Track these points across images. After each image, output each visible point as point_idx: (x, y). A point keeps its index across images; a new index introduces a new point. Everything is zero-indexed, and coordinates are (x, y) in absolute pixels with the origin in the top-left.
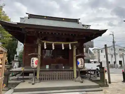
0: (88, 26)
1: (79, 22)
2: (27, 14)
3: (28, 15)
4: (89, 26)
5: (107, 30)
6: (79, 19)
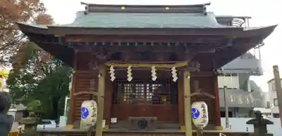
0: (244, 19)
1: (207, 10)
2: (82, 3)
3: (85, 6)
4: (246, 19)
5: (276, 26)
6: (209, 4)
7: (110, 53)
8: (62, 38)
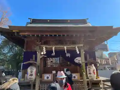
1: (87, 21)
2: (29, 19)
6: (88, 19)
7: (43, 41)
8: (17, 32)
